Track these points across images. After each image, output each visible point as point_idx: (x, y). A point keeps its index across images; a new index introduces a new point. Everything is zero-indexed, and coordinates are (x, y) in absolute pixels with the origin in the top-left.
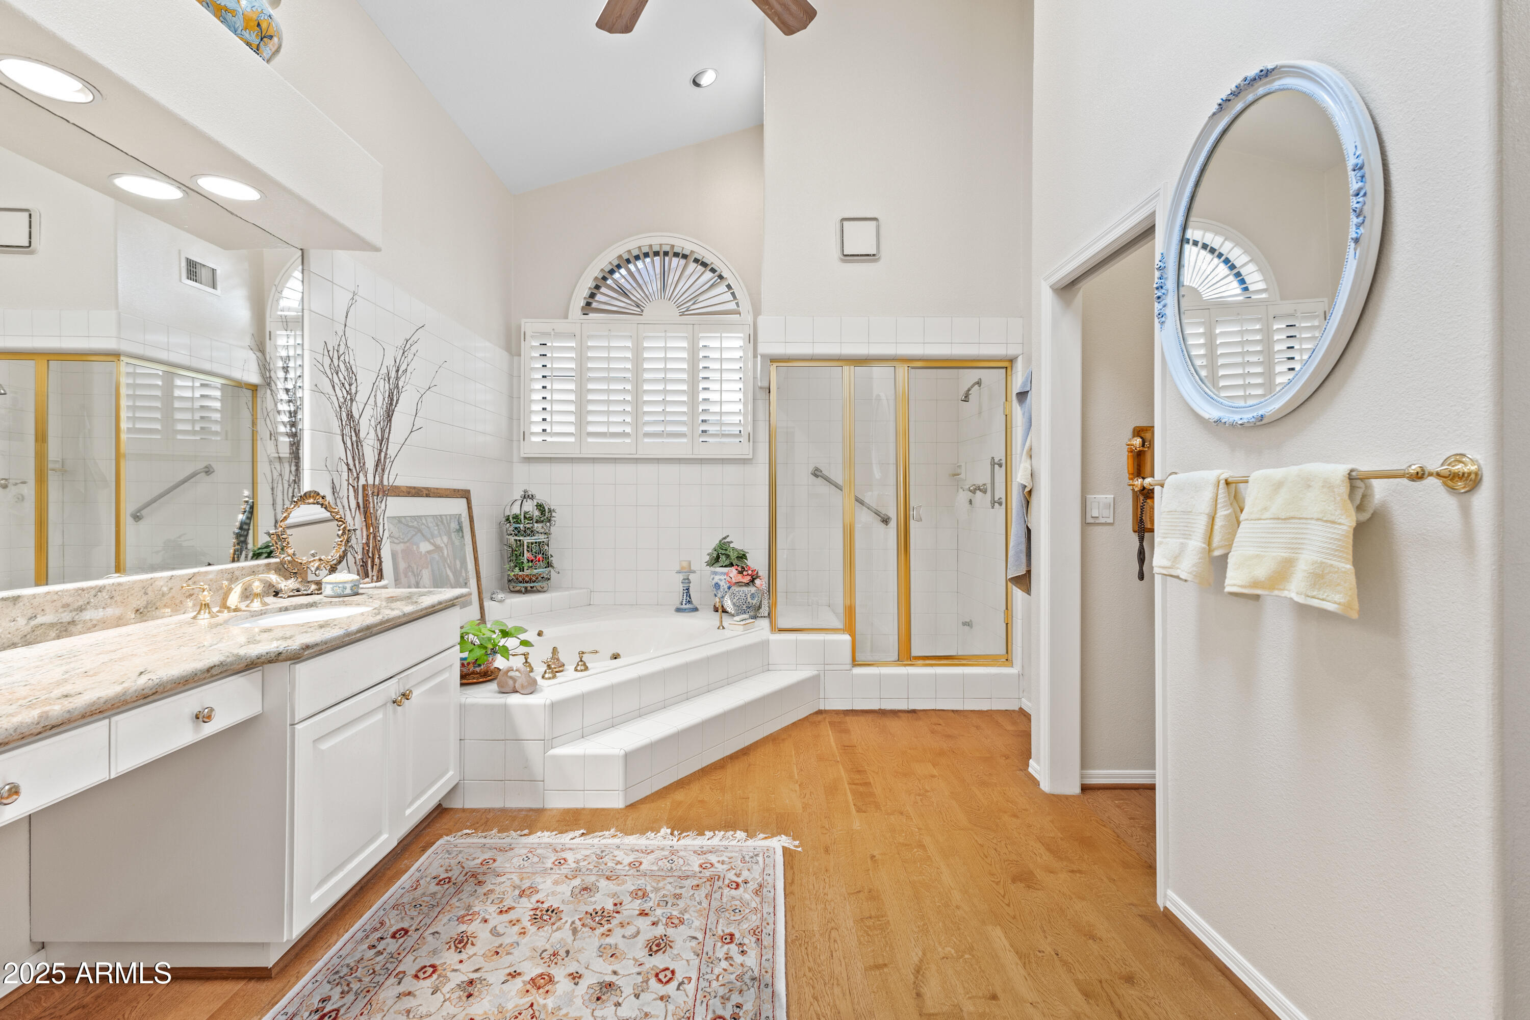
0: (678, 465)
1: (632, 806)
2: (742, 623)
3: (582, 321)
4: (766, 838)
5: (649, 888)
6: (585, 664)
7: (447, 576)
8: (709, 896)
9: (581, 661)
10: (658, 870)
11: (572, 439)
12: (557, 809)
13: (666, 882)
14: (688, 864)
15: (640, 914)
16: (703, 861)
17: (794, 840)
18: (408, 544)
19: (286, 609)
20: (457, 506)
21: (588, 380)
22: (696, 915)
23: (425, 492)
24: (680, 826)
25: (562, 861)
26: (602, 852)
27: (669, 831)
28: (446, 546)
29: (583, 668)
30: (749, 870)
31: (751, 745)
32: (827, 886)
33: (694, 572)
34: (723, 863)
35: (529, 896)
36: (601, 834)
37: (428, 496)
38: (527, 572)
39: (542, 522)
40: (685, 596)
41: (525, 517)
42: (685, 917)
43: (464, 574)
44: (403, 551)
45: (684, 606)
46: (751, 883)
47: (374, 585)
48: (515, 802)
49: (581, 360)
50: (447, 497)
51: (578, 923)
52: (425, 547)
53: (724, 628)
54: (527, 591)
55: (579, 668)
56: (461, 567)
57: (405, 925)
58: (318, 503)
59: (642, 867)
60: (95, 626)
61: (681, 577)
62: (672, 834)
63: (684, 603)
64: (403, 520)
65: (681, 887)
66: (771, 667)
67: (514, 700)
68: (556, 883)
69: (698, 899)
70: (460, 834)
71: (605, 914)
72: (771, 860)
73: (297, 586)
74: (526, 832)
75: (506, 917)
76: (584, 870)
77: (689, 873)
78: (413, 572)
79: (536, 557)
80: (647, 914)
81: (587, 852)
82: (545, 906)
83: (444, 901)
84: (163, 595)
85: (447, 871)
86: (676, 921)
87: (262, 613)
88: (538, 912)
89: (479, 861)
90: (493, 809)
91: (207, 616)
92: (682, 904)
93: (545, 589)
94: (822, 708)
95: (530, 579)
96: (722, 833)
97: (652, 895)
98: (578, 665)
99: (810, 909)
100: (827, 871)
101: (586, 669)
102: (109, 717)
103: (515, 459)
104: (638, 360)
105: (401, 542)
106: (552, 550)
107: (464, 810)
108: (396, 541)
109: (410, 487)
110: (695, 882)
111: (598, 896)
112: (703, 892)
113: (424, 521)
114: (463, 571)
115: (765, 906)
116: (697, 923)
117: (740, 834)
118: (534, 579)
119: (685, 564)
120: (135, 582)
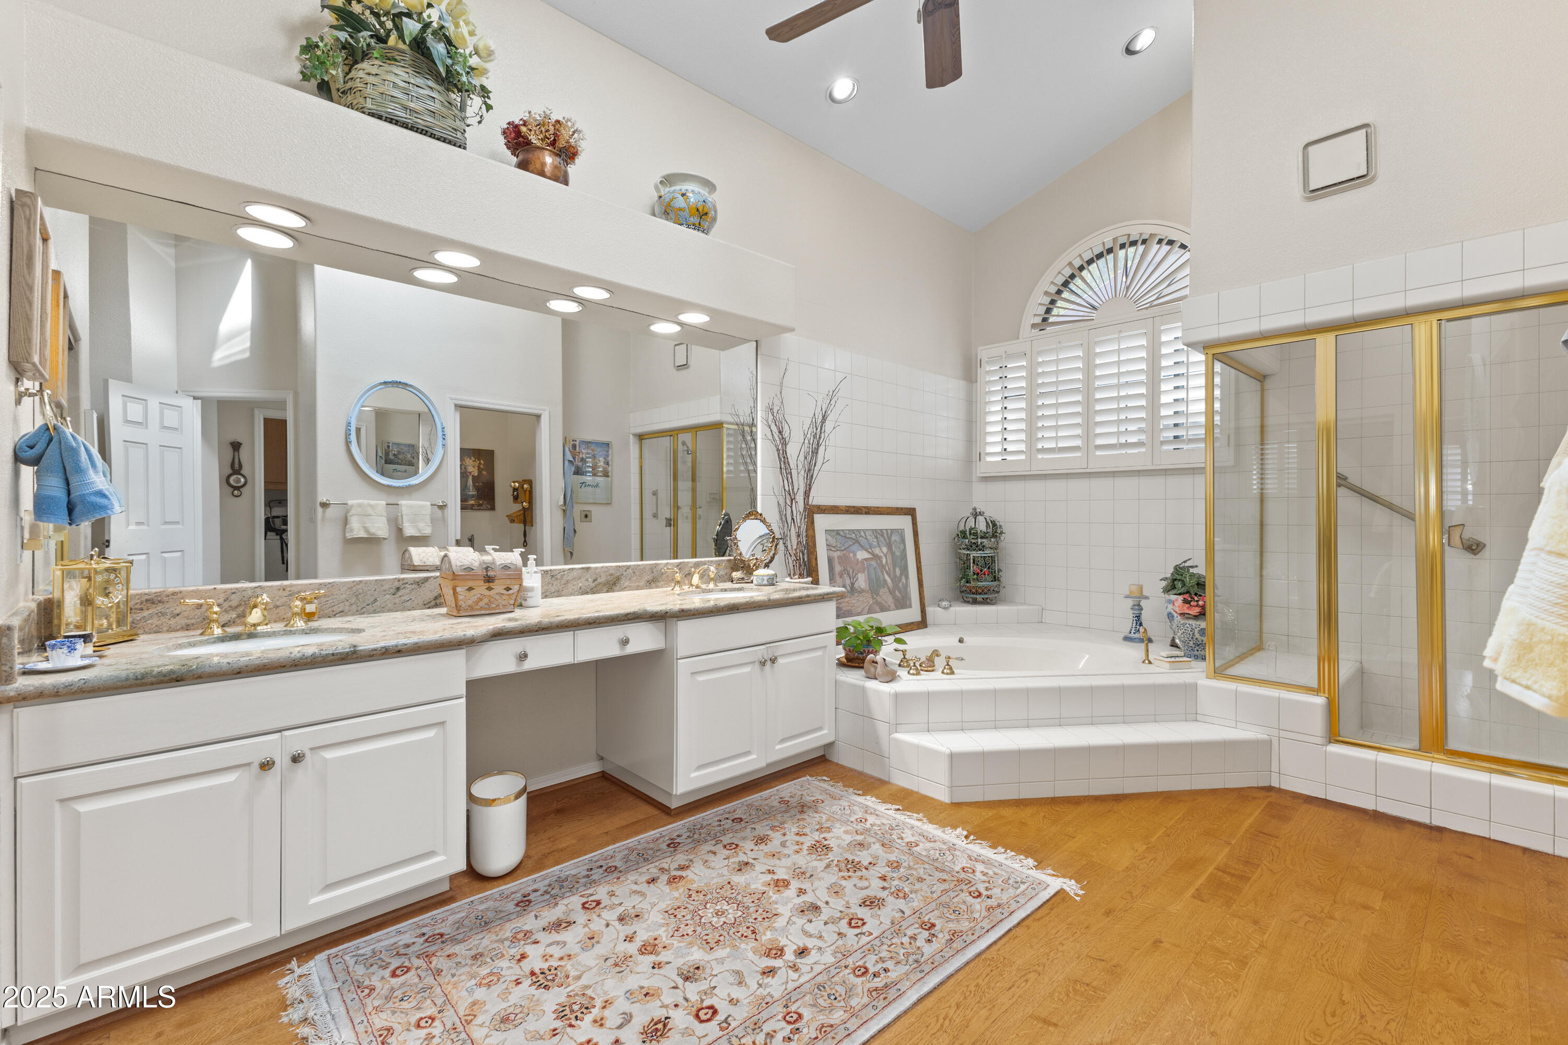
0: (1137, 478)
1: (957, 805)
2: (1169, 659)
3: (1033, 339)
4: (1054, 875)
5: (905, 864)
6: (951, 668)
7: (885, 580)
8: (945, 892)
9: (948, 665)
10: (925, 856)
11: (1023, 457)
12: (899, 786)
13: (923, 866)
14: (954, 863)
15: (880, 878)
16: (969, 866)
17: (1082, 889)
18: (845, 552)
19: (725, 590)
20: (904, 522)
21: (1038, 396)
22: (921, 898)
23: (864, 510)
24: (979, 833)
25: (863, 820)
26: (897, 826)
27: (965, 833)
28: (885, 556)
29: (949, 671)
30: (1002, 890)
31: (1133, 794)
32: (1071, 939)
33: (1147, 598)
34: (985, 874)
35: (822, 832)
36: (911, 814)
37: (866, 513)
38: (973, 584)
39: (987, 538)
40: (1134, 624)
41: (970, 534)
42: (911, 896)
43: (904, 580)
44: (839, 557)
45: (1132, 635)
46: (993, 900)
47: (798, 580)
48: (870, 770)
49: (1032, 377)
50: (888, 514)
51: (835, 862)
52: (862, 555)
53: (1150, 663)
54: (975, 602)
55: (945, 671)
56: (901, 574)
57: (743, 817)
58: (757, 519)
59: (915, 849)
60: (625, 588)
61: (1130, 602)
62: (966, 837)
63: (1133, 631)
64: (841, 533)
65: (930, 875)
66: (1199, 717)
67: (872, 685)
68: (846, 832)
69: (933, 890)
70: (819, 778)
71: (858, 866)
72: (1034, 893)
73: (742, 576)
74: (860, 792)
75: (798, 838)
76: (872, 832)
77: (947, 869)
78: (849, 575)
79: (981, 571)
80: (885, 880)
81: (885, 822)
82: (826, 843)
83: (774, 813)
84: (662, 574)
85: (791, 797)
86: (901, 895)
87: (710, 591)
88: (818, 845)
89: (813, 799)
90: (856, 770)
91: (678, 588)
92: (918, 886)
93: (994, 601)
94: (1275, 784)
95: (977, 591)
96: (1013, 853)
97: (902, 870)
98: (945, 668)
99: (1031, 947)
100: (1087, 928)
101: (952, 673)
102: (574, 631)
103: (974, 479)
104: (1089, 368)
105: (837, 550)
106: (1000, 565)
107: (837, 764)
108: (833, 549)
109: (849, 507)
110: (945, 877)
111: (865, 852)
112: (945, 886)
113: (863, 534)
114: (903, 578)
115: (986, 921)
116: (915, 904)
117: (1031, 862)
118: (980, 591)
119: (1134, 588)
120: (647, 565)
